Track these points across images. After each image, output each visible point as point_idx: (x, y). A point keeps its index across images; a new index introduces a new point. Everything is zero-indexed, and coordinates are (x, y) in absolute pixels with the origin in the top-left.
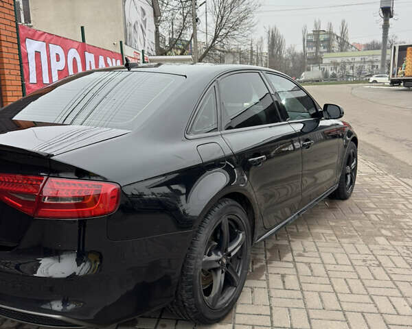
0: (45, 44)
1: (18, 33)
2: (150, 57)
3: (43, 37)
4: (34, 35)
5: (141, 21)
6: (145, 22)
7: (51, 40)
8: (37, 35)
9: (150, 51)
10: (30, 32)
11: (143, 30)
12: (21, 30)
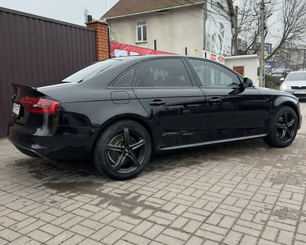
0: (127, 52)
1: (109, 46)
2: (226, 58)
3: (126, 48)
4: (120, 47)
5: (219, 32)
6: (223, 33)
7: (132, 49)
8: (122, 47)
9: (227, 53)
10: (117, 46)
11: (220, 39)
12: (111, 44)
